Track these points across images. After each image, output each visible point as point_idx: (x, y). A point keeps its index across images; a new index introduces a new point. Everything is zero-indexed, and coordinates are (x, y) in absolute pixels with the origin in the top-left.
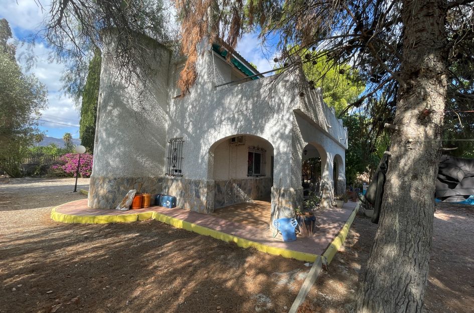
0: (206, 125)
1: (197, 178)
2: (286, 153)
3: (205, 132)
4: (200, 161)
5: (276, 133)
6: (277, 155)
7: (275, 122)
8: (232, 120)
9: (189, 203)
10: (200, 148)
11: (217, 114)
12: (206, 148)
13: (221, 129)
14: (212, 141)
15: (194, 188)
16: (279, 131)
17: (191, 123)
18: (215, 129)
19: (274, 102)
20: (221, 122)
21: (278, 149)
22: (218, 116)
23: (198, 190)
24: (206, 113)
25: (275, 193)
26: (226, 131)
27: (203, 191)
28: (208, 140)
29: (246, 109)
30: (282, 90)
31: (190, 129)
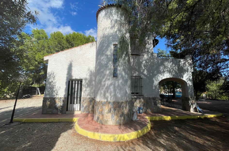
0: (156, 72)
1: (153, 96)
2: (191, 85)
3: (155, 75)
4: (154, 88)
5: (188, 79)
6: (189, 86)
7: (187, 75)
8: (170, 72)
9: (150, 109)
10: (153, 82)
11: (161, 68)
12: (157, 82)
13: (164, 75)
14: (160, 79)
15: (152, 101)
16: (188, 78)
17: (145, 70)
18: (161, 74)
19: (185, 68)
20: (164, 72)
21: (189, 84)
22: (162, 69)
23: (155, 102)
24: (155, 67)
25: (191, 99)
26: (167, 76)
27: (159, 102)
28: (158, 79)
29: (175, 69)
30: (188, 65)
31: (145, 72)
